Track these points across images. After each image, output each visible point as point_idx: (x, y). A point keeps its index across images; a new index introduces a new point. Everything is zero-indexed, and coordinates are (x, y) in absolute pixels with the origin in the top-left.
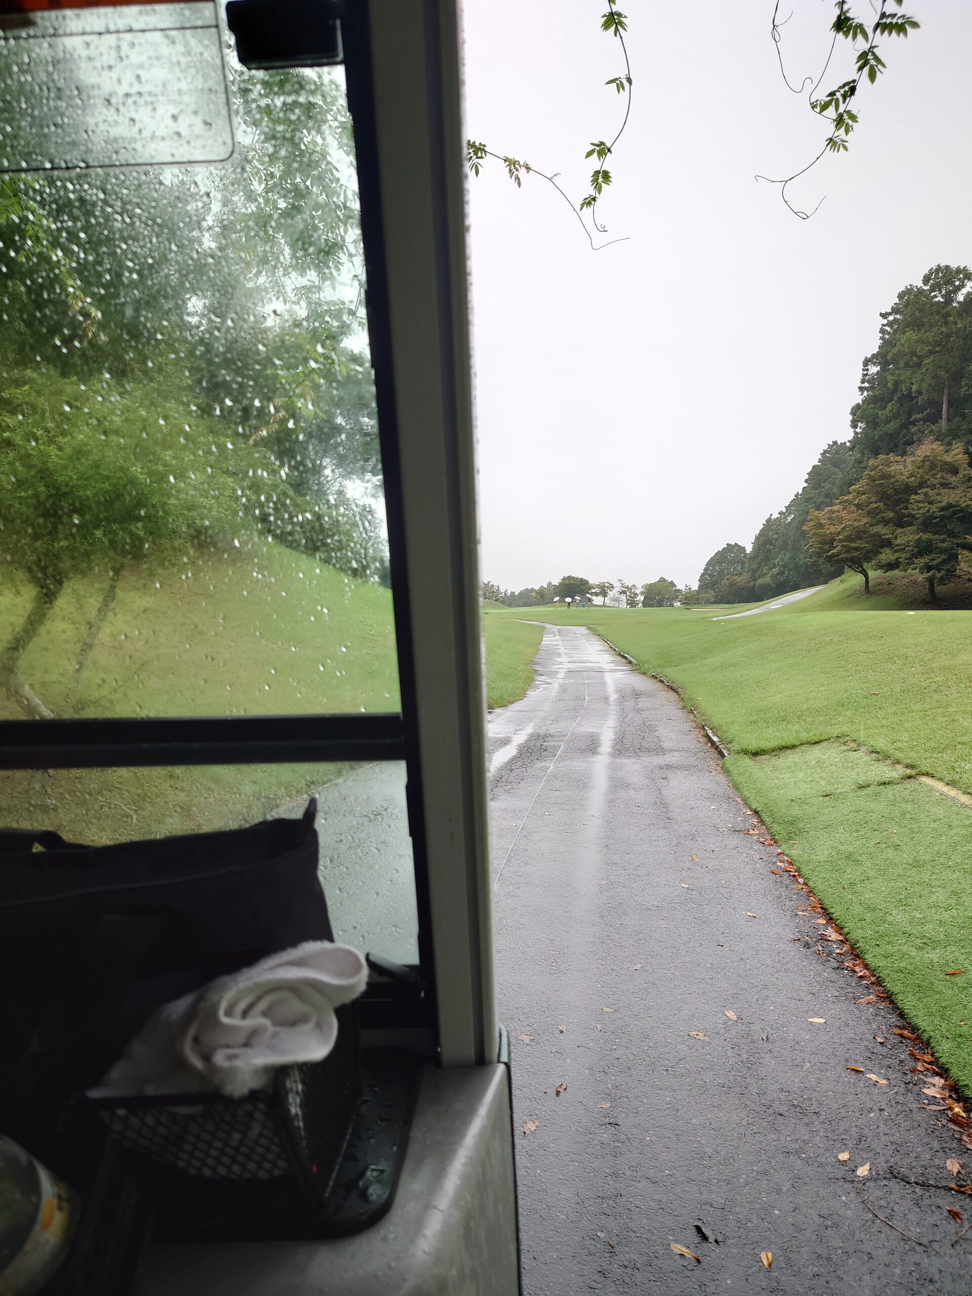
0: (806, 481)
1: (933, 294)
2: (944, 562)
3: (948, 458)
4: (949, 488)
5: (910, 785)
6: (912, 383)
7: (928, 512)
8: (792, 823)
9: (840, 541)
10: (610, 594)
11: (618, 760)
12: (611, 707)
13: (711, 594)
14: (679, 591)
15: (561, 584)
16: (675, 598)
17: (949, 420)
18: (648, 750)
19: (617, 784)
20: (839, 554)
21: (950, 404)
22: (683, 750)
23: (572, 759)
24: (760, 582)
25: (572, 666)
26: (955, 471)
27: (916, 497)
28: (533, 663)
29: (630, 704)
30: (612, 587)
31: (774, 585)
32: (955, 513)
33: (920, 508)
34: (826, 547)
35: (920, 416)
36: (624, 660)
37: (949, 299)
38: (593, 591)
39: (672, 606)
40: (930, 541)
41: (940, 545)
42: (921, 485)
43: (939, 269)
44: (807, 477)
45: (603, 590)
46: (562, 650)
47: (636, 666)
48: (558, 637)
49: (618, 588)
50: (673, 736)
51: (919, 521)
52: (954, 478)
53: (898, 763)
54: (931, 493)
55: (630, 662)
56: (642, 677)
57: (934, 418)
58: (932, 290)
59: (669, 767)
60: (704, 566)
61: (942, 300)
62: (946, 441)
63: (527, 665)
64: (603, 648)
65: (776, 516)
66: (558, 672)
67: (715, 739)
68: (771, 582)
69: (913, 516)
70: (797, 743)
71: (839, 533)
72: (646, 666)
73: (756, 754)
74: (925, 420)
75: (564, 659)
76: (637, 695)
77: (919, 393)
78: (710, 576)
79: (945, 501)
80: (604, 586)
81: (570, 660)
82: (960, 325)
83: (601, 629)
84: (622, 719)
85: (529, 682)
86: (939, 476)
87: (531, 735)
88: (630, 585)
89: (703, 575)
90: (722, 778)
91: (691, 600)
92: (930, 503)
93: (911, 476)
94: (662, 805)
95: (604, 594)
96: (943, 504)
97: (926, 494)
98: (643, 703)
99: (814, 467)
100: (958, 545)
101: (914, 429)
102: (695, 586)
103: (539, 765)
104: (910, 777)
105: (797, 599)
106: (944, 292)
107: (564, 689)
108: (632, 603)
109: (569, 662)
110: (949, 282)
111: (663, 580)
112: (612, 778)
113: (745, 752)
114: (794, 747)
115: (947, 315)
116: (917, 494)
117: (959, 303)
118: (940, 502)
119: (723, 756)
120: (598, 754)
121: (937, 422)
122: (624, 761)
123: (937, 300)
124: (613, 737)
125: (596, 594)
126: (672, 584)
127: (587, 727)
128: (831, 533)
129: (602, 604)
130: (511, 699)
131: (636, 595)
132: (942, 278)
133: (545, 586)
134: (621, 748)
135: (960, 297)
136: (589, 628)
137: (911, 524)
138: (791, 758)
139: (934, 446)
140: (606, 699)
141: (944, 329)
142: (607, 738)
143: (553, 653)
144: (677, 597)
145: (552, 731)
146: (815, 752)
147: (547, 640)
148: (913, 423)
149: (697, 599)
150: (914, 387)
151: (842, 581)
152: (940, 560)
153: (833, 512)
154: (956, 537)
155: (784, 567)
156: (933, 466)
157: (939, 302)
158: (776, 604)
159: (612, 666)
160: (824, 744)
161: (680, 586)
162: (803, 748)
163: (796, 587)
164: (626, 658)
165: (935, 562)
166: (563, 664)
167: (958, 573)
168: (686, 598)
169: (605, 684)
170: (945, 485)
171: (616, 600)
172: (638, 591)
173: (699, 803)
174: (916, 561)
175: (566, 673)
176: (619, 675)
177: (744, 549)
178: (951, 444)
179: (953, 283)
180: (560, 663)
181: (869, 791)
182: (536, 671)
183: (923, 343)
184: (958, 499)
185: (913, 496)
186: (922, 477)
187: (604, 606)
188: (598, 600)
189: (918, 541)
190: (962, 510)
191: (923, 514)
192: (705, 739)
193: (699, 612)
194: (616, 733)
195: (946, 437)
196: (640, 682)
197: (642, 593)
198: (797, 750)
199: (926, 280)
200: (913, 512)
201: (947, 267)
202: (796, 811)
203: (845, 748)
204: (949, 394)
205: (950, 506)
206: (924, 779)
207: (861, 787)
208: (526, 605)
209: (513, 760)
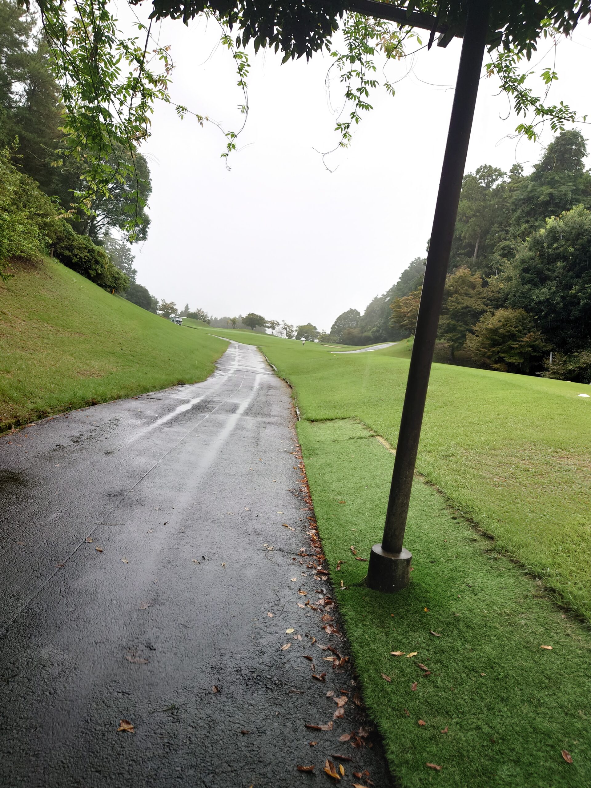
0: (400, 278)
1: (480, 181)
2: (458, 339)
3: (472, 279)
4: (469, 297)
5: (372, 439)
6: (462, 231)
7: (456, 308)
8: (313, 451)
9: (409, 317)
10: (277, 328)
11: (244, 417)
12: (252, 392)
13: (337, 338)
14: (318, 333)
15: (247, 318)
16: (315, 337)
17: (477, 257)
18: (262, 415)
19: (239, 427)
20: (407, 325)
21: (479, 247)
22: (281, 416)
23: (220, 414)
24: (366, 334)
25: (240, 368)
26: (474, 287)
27: (452, 299)
28: (216, 362)
29: (264, 392)
30: (278, 324)
31: (372, 337)
32: (470, 311)
33: (452, 306)
34: (401, 320)
35: (463, 251)
36: (271, 369)
37: (488, 186)
38: (267, 325)
39: (313, 341)
40: (454, 325)
41: (458, 328)
42: (456, 292)
43: (485, 167)
44: (401, 276)
45: (273, 325)
46: (237, 358)
47: (277, 374)
48: (237, 350)
49: (282, 325)
50: (279, 410)
51: (451, 313)
52: (472, 292)
53: (372, 430)
54: (459, 298)
55: (274, 370)
56: (278, 379)
57: (469, 254)
58: (480, 178)
59: (269, 423)
60: (335, 320)
61: (484, 185)
62: (473, 269)
63: (212, 363)
64: (262, 360)
65: (380, 296)
66: (229, 370)
67: (298, 413)
68: (371, 336)
69: (449, 309)
70: (334, 418)
71: (408, 313)
72: (282, 373)
73: (313, 421)
74: (465, 254)
75: (236, 363)
76: (270, 387)
77: (465, 238)
78: (338, 326)
79: (465, 304)
80: (274, 323)
81: (239, 364)
82: (492, 203)
83: (264, 349)
84: (256, 399)
85: (211, 373)
86: (465, 289)
87: (202, 401)
88: (289, 325)
89: (334, 325)
90: (293, 431)
91: (325, 339)
92: (458, 303)
93: (451, 286)
94: (258, 439)
95: (273, 328)
96: (464, 305)
97: (457, 298)
98: (271, 392)
99: (405, 271)
100: (467, 330)
101: (458, 259)
102: (328, 332)
103: (201, 414)
104: (373, 436)
105: (383, 347)
106: (486, 181)
107: (230, 379)
108: (289, 336)
109: (239, 365)
110: (490, 176)
111: (309, 325)
112: (237, 425)
113: (308, 419)
114: (332, 419)
115: (485, 195)
116: (451, 297)
117: (493, 189)
118: (463, 304)
119: (298, 420)
120: (235, 413)
121: (470, 257)
122: (247, 418)
123: (481, 185)
124: (247, 406)
125: (269, 327)
126: (315, 328)
127: (234, 400)
128: (404, 312)
129: (271, 334)
130: (197, 380)
131: (292, 331)
132: (486, 172)
133: (238, 317)
134: (249, 412)
135: (494, 186)
136: (258, 347)
137: (447, 314)
138: (329, 424)
139: (466, 271)
140: (251, 388)
141: (482, 203)
142: (244, 405)
143: (231, 358)
144: (317, 336)
145: (214, 400)
146: (341, 423)
147: (230, 351)
148: (458, 255)
149: (329, 339)
150: (463, 235)
151: (408, 341)
152: (457, 337)
153: (407, 299)
154: (468, 325)
155: (379, 327)
156: (463, 282)
157: (482, 186)
158: (371, 349)
159: (263, 371)
160: (346, 420)
161: (319, 330)
162: (336, 420)
163: (385, 341)
164: (272, 367)
165: (455, 337)
166: (234, 366)
167: (465, 345)
168: (322, 338)
169: (254, 380)
170: (467, 295)
171: (280, 333)
172: (294, 329)
173: (275, 439)
174: (446, 335)
175: (235, 371)
176: (265, 376)
177: (358, 313)
178: (476, 272)
179: (492, 177)
180: (234, 365)
181: (353, 441)
182: (217, 368)
183: (470, 209)
184: (471, 304)
185: (450, 298)
186: (456, 288)
187: (272, 335)
188: (269, 331)
189: (449, 324)
190: (473, 311)
191: (453, 309)
192: (295, 413)
193: (328, 347)
194: (249, 405)
195: (474, 267)
196: (275, 381)
197: (296, 331)
198: (333, 421)
199: (478, 172)
200: (449, 307)
201: (490, 167)
202: (317, 446)
203: (354, 422)
204: (480, 242)
205: (467, 307)
206: (378, 438)
207: (351, 439)
208: (223, 327)
209: (188, 411)
